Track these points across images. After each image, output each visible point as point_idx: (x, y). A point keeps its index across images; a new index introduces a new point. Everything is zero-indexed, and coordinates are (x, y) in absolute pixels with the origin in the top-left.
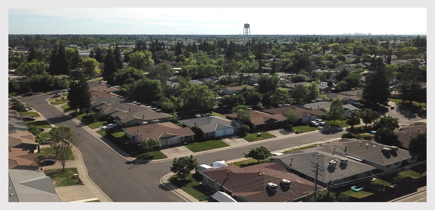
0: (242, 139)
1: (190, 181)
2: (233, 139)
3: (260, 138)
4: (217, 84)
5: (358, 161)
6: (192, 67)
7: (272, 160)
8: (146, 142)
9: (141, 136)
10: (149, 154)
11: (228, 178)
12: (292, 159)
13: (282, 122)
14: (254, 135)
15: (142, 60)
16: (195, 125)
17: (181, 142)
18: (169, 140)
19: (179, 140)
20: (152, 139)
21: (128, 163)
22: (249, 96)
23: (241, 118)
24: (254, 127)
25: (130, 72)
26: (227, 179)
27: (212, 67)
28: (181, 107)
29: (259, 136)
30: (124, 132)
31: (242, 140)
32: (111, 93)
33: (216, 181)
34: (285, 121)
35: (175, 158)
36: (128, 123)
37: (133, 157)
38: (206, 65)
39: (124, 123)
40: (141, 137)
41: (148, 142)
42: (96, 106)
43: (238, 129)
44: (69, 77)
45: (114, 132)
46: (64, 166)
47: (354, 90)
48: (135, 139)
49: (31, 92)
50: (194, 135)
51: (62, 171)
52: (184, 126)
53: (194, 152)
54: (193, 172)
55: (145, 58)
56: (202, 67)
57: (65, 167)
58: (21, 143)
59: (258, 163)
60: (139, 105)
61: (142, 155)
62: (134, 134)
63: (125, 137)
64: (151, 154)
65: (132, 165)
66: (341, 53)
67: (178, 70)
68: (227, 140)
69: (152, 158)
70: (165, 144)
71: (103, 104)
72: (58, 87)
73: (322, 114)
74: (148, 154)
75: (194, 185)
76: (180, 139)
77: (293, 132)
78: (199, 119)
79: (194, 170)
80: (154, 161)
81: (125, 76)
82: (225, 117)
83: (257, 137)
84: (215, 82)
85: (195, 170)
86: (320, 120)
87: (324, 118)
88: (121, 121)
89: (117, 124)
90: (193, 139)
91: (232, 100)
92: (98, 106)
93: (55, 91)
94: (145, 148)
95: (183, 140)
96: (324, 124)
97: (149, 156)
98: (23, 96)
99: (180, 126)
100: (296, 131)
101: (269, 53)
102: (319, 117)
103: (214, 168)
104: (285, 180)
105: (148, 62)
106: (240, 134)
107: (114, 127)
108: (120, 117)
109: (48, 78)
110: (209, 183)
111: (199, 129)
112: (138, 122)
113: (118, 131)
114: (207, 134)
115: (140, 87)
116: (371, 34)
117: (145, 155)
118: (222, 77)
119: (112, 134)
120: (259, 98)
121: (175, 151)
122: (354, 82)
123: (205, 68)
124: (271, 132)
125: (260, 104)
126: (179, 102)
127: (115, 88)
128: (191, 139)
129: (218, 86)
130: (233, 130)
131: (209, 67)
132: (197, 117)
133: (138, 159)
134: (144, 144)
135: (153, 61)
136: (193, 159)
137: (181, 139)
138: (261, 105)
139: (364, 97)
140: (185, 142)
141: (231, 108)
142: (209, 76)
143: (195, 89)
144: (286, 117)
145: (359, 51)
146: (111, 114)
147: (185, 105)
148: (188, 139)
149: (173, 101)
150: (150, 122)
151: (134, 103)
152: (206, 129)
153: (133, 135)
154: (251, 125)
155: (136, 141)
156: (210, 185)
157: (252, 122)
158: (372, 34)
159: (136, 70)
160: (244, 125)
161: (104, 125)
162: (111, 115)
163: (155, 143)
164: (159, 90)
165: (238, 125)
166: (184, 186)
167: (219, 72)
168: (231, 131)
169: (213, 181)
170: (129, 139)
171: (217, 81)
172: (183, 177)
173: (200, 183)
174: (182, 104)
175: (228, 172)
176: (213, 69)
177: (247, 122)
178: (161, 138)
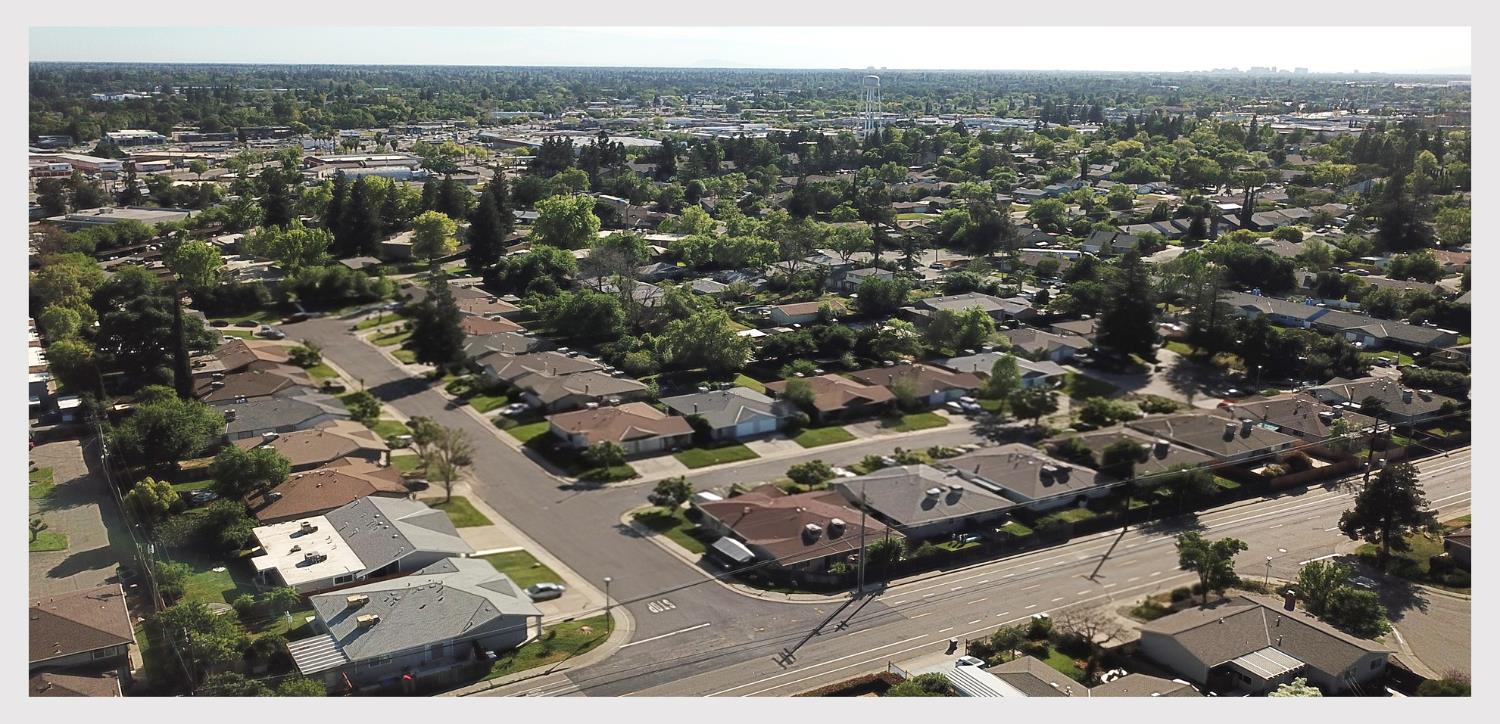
0: (791, 442)
1: (679, 524)
2: (773, 442)
4: (759, 290)
5: (989, 489)
6: (697, 242)
7: (831, 486)
8: (598, 447)
9: (586, 434)
11: (743, 516)
13: (882, 403)
14: (817, 434)
15: (569, 218)
16: (695, 409)
17: (665, 446)
18: (641, 442)
19: (660, 443)
20: (609, 442)
21: (564, 488)
22: (825, 335)
23: (795, 393)
24: (820, 416)
25: (543, 260)
27: (750, 244)
28: (667, 362)
30: (549, 424)
31: (790, 444)
32: (504, 321)
33: (722, 521)
34: (889, 402)
36: (555, 402)
37: (572, 476)
39: (547, 403)
40: (585, 436)
41: (601, 448)
42: (476, 359)
43: (786, 419)
44: (379, 262)
45: (528, 423)
46: (449, 493)
47: (1086, 319)
48: (575, 441)
49: (300, 311)
50: (692, 434)
51: (444, 503)
52: (673, 412)
53: (690, 468)
54: (686, 505)
55: (577, 213)
57: (452, 494)
58: (357, 447)
59: (805, 490)
60: (572, 356)
61: (590, 472)
62: (573, 429)
63: (553, 435)
65: (571, 492)
67: (664, 244)
68: (756, 445)
69: (608, 479)
70: (633, 451)
71: (491, 352)
72: (366, 298)
75: (686, 529)
76: (663, 441)
78: (704, 394)
79: (688, 503)
81: (530, 267)
82: (764, 391)
84: (754, 284)
85: (690, 501)
86: (970, 400)
87: (977, 395)
88: (538, 397)
89: (531, 405)
90: (689, 442)
91: (785, 346)
92: (481, 357)
94: (597, 459)
95: (671, 442)
96: (978, 408)
98: (284, 323)
99: (664, 411)
101: (930, 171)
102: (972, 392)
104: (836, 521)
105: (585, 225)
106: (788, 430)
107: (526, 410)
108: (535, 388)
110: (710, 524)
111: (703, 420)
112: (576, 402)
114: (720, 430)
116: (1307, 69)
117: (597, 473)
118: (773, 270)
120: (850, 341)
121: (653, 465)
122: (1093, 296)
124: (849, 428)
125: (849, 358)
126: (662, 347)
127: (508, 302)
128: (686, 441)
129: (761, 297)
130: (774, 420)
132: (701, 391)
133: (582, 480)
134: (592, 451)
135: (598, 220)
136: (685, 483)
137: (665, 442)
138: (851, 358)
140: (674, 447)
141: (778, 365)
142: (741, 266)
144: (893, 393)
145: (1186, 175)
146: (513, 379)
147: (678, 357)
148: (681, 441)
149: (648, 346)
150: (601, 401)
151: (561, 354)
152: (717, 420)
153: (568, 430)
154: (814, 410)
155: (578, 444)
156: (714, 528)
157: (817, 404)
158: (1310, 72)
159: (556, 253)
160: (799, 411)
161: (504, 404)
162: (515, 382)
163: (616, 449)
164: (617, 318)
165: (786, 411)
168: (770, 424)
169: (717, 521)
170: (560, 439)
171: (760, 281)
173: (698, 526)
174: (669, 355)
176: (751, 250)
177: (807, 405)
178: (625, 440)
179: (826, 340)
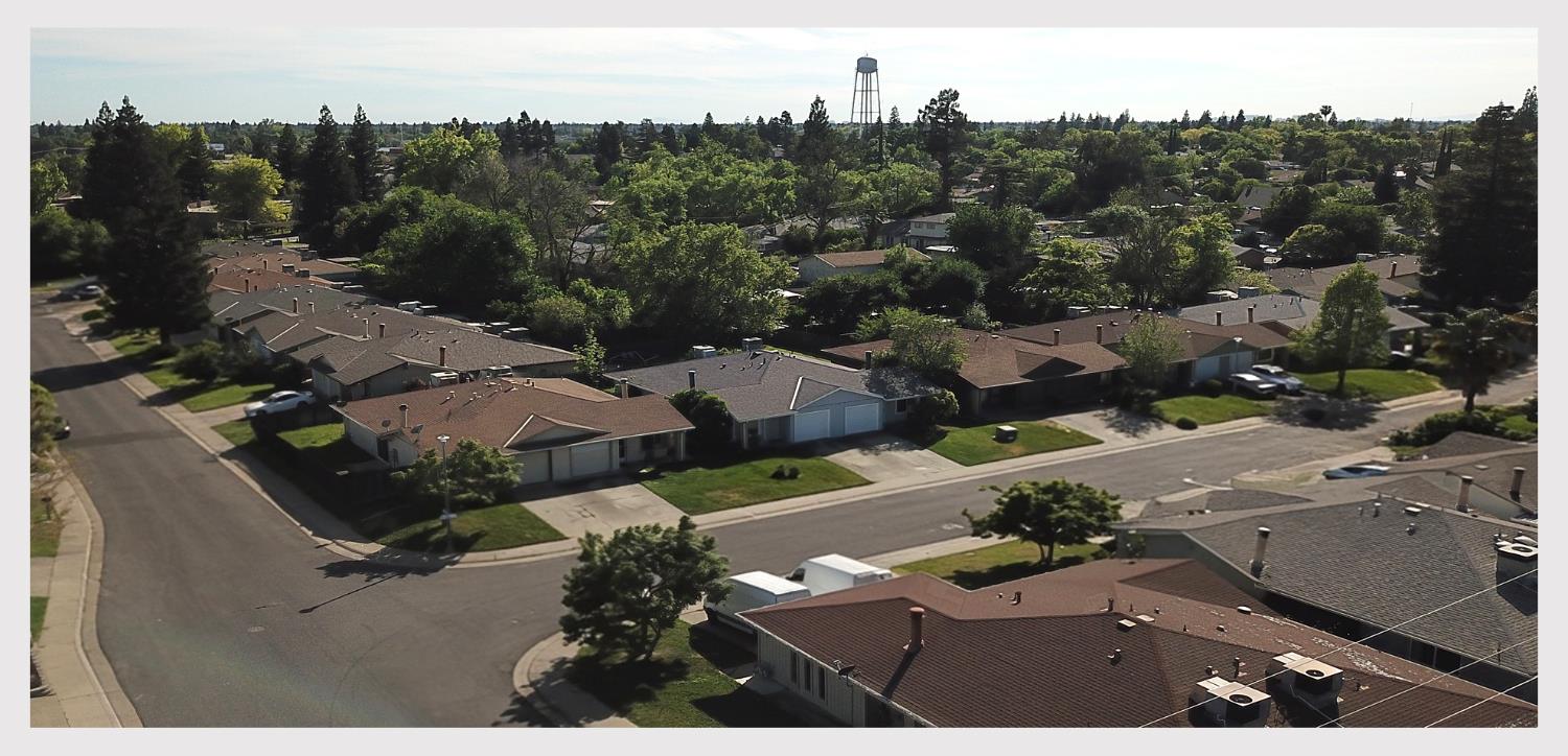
0: (926, 453)
1: (678, 669)
2: (883, 453)
3: (1015, 448)
4: (770, 249)
6: (662, 188)
8: (439, 459)
9: (416, 431)
10: (454, 524)
11: (916, 648)
12: (1265, 534)
13: (1103, 376)
14: (981, 436)
15: (458, 162)
16: (692, 385)
17: (622, 465)
18: (559, 453)
19: (611, 458)
20: (470, 447)
21: (340, 569)
22: (924, 278)
23: (910, 355)
24: (978, 400)
25: (406, 204)
26: (909, 657)
27: (749, 185)
28: (620, 324)
29: (1004, 438)
30: (342, 426)
31: (924, 458)
32: (313, 278)
33: (844, 672)
34: (1117, 373)
35: (588, 535)
36: (366, 381)
37: (370, 537)
38: (720, 178)
39: (348, 382)
40: (415, 437)
41: (449, 463)
42: (236, 324)
43: (902, 405)
45: (295, 426)
48: (391, 455)
50: (689, 431)
54: (694, 614)
55: (473, 155)
56: (707, 182)
59: (1045, 566)
60: (427, 313)
61: (419, 528)
62: (386, 424)
63: (346, 448)
64: (464, 523)
65: (356, 580)
66: (1243, 150)
67: (606, 207)
68: (851, 459)
69: (463, 545)
70: (537, 474)
71: (268, 312)
73: (1274, 342)
74: (446, 523)
75: (705, 693)
76: (616, 449)
77: (1167, 422)
78: (707, 360)
79: (700, 605)
80: (471, 560)
81: (384, 219)
83: (996, 443)
84: (759, 242)
85: (709, 599)
86: (1273, 369)
87: (1290, 361)
88: (332, 375)
89: (315, 393)
90: (682, 455)
92: (246, 320)
93: (80, 277)
94: (434, 490)
95: (635, 453)
96: (1300, 385)
97: (450, 532)
99: (617, 394)
100: (1177, 417)
102: (1264, 356)
103: (814, 594)
104: (1296, 663)
106: (912, 428)
107: (300, 403)
108: (330, 360)
109: (54, 227)
110: (794, 676)
111: (712, 402)
112: (414, 379)
113: (315, 423)
114: (753, 428)
115: (437, 239)
117: (435, 530)
118: (788, 223)
119: (283, 435)
120: (972, 286)
121: (588, 508)
122: (1361, 227)
123: (717, 188)
125: (978, 311)
126: (610, 304)
128: (672, 451)
130: (877, 407)
131: (736, 182)
132: (700, 355)
133: (395, 546)
134: (425, 470)
137: (622, 453)
138: (984, 314)
139: (1425, 282)
140: (643, 462)
143: (684, 238)
144: (1123, 355)
146: (295, 349)
147: (638, 317)
148: (660, 452)
149: (583, 297)
151: (405, 309)
152: (745, 403)
153: (381, 430)
154: (963, 388)
155: (396, 457)
156: (802, 692)
160: (932, 389)
161: (256, 397)
162: (293, 355)
163: (487, 467)
164: (521, 257)
165: (901, 388)
166: (646, 697)
167: (776, 204)
168: (868, 414)
169: (822, 671)
170: (362, 455)
171: (767, 238)
172: (639, 643)
173: (742, 681)
174: (625, 311)
175: (920, 614)
176: (754, 193)
177: (944, 374)
178: (518, 446)
179: (928, 284)
